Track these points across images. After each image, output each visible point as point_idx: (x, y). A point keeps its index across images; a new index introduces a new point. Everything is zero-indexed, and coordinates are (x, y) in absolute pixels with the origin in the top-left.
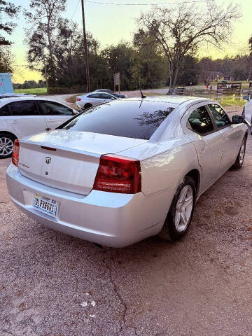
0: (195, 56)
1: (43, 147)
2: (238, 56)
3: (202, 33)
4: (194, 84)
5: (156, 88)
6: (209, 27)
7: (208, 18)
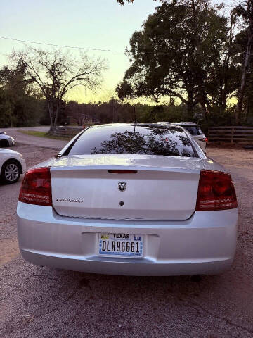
0: (63, 99)
1: (111, 171)
2: (100, 102)
3: (78, 77)
4: (68, 125)
5: (30, 126)
6: (84, 74)
7: (82, 65)
